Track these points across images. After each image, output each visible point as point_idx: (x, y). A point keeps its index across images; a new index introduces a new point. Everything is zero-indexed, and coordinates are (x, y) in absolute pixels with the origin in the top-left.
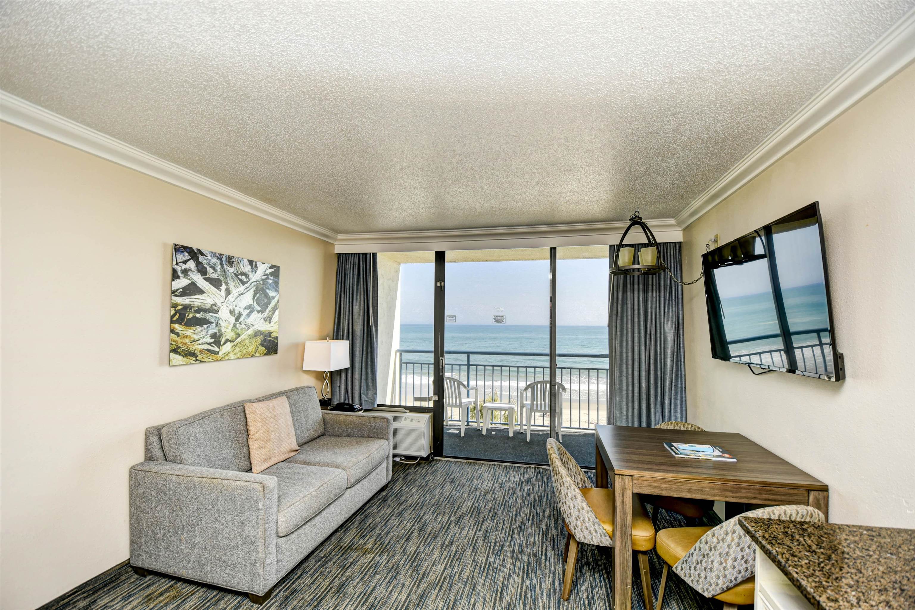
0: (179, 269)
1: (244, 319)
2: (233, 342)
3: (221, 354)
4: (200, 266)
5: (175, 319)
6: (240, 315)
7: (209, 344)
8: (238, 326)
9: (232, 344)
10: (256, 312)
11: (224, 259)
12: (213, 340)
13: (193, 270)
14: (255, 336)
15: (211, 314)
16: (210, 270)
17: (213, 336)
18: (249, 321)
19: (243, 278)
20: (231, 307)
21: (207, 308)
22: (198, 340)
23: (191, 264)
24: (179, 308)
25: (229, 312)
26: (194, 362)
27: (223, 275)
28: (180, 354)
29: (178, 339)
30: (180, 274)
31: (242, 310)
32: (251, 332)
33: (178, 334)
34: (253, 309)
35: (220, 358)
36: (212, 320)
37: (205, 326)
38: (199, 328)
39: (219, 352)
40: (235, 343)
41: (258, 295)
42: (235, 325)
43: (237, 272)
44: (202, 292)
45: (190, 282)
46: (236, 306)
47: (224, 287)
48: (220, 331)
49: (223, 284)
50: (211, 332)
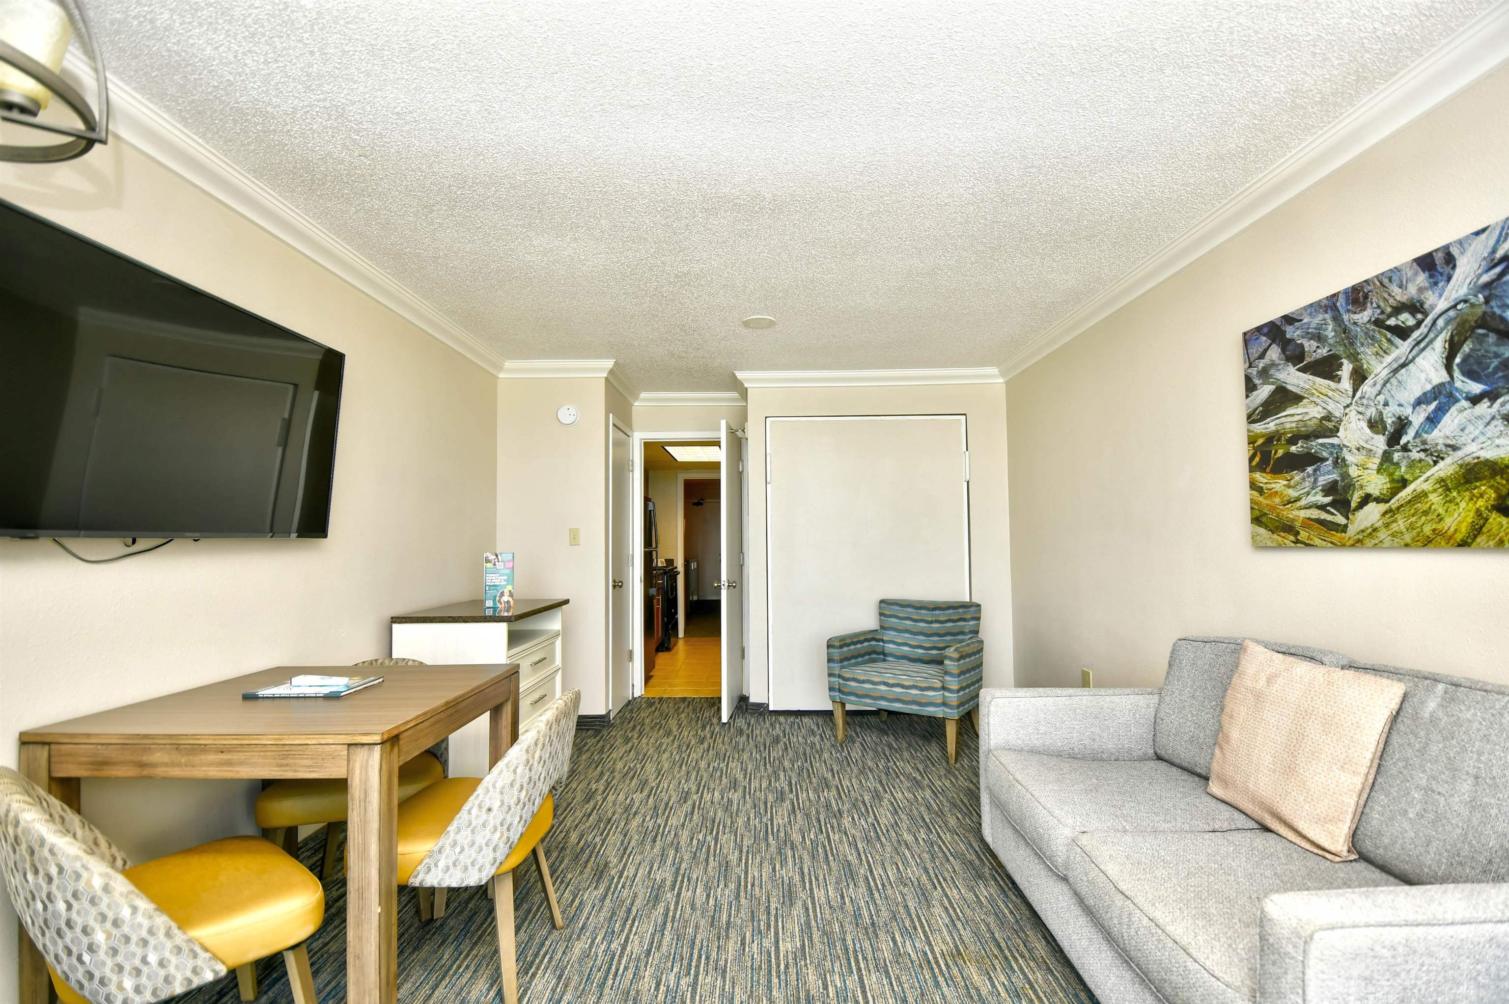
0: (1254, 371)
1: (1417, 435)
2: (1387, 501)
3: (1352, 530)
4: (1290, 347)
5: (1254, 463)
6: (1402, 425)
7: (1322, 507)
8: (1396, 456)
9: (1383, 507)
10: (1465, 403)
11: (1341, 303)
12: (1329, 499)
13: (1278, 362)
14: (1468, 481)
15: (1321, 441)
16: (1309, 345)
17: (1330, 489)
18: (1437, 436)
19: (1407, 319)
20: (1372, 412)
21: (1310, 429)
22: (1298, 499)
23: (1275, 353)
24: (1260, 441)
25: (1364, 425)
26: (1293, 545)
27: (1341, 343)
28: (1266, 527)
29: (1261, 499)
30: (1257, 381)
31: (1407, 411)
32: (1446, 468)
33: (1260, 491)
34: (1450, 395)
35: (1351, 542)
36: (1325, 454)
37: (1310, 470)
38: (1297, 476)
39: (1346, 526)
40: (1394, 503)
41: (1466, 348)
42: (1387, 457)
43: (1383, 312)
44: (1297, 399)
45: (1272, 387)
46: (1386, 404)
47: (1347, 368)
48: (1345, 476)
49: (1345, 361)
50: (1323, 480)
